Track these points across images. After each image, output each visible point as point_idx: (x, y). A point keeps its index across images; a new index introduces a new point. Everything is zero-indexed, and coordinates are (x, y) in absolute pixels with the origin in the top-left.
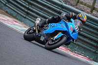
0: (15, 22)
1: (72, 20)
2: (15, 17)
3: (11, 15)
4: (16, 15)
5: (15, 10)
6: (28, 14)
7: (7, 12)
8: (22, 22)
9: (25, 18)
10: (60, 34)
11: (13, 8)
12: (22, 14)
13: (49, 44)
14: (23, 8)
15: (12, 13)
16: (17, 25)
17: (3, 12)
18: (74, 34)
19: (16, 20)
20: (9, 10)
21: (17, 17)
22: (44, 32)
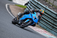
0: (46, 32)
1: (35, 13)
2: (45, 29)
3: (43, 28)
4: (46, 28)
5: (46, 25)
6: (53, 27)
7: (41, 26)
8: (49, 32)
9: (52, 30)
10: (28, 20)
11: (44, 24)
12: (50, 28)
13: (22, 25)
14: (50, 24)
15: (44, 26)
16: (47, 34)
17: (39, 26)
18: (35, 20)
19: (46, 31)
20: (42, 25)
21: (47, 29)
22: (21, 19)
